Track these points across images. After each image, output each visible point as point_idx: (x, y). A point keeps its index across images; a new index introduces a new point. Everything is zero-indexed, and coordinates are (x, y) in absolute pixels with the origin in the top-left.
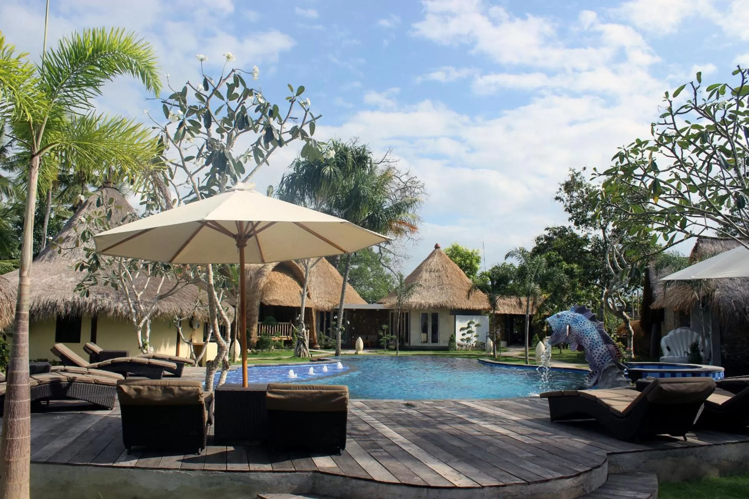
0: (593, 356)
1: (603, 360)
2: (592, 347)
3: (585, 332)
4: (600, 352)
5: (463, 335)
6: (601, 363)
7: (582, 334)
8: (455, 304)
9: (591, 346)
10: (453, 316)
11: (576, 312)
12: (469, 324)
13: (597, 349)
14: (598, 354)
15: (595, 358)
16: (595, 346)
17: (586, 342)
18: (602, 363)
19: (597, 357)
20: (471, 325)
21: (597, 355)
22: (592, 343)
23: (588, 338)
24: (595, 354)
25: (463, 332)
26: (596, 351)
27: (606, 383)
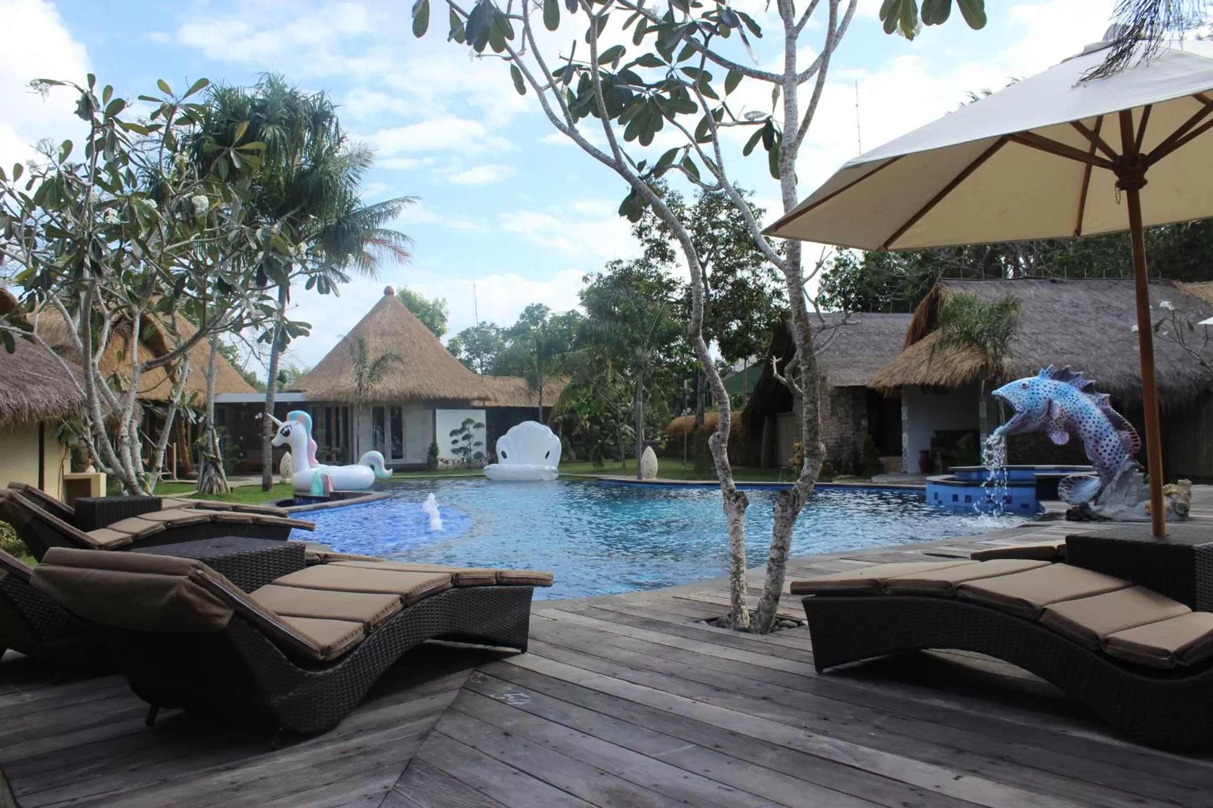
0: (1101, 450)
1: (1117, 457)
2: (1099, 436)
3: (1084, 411)
4: (1113, 443)
5: (455, 442)
6: (1114, 462)
7: (1079, 415)
8: (435, 390)
9: (1098, 434)
10: (430, 412)
11: (1052, 378)
12: (464, 424)
13: (1107, 439)
14: (1110, 447)
15: (1105, 455)
16: (1105, 434)
17: (1088, 427)
18: (1117, 462)
19: (1109, 451)
20: (467, 426)
21: (1109, 449)
22: (1098, 429)
23: (1090, 421)
24: (1105, 448)
25: (455, 438)
26: (1107, 442)
27: (1127, 494)
